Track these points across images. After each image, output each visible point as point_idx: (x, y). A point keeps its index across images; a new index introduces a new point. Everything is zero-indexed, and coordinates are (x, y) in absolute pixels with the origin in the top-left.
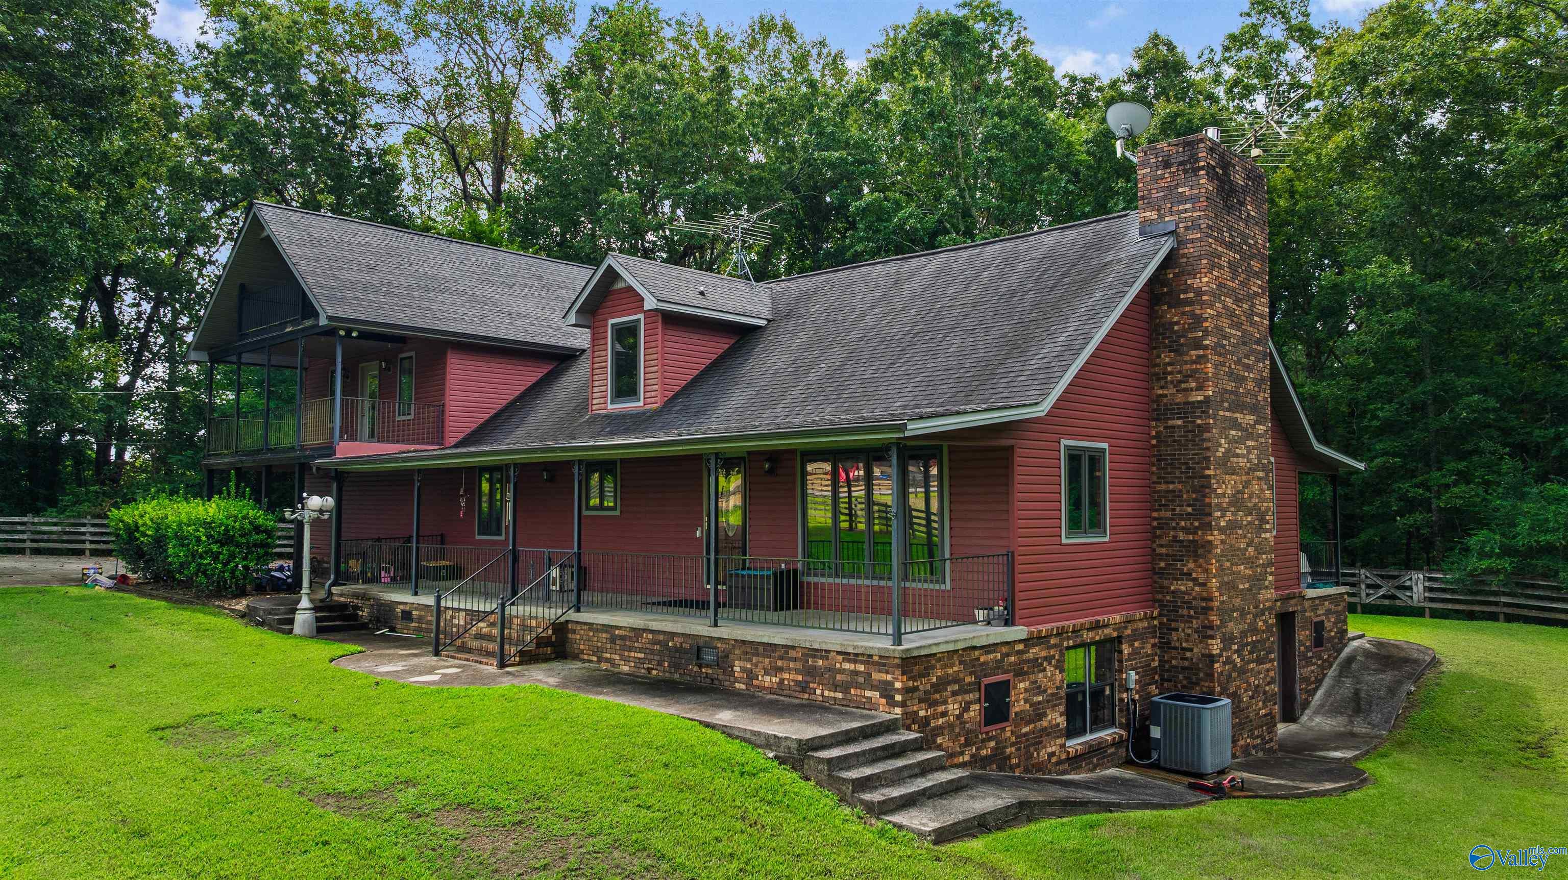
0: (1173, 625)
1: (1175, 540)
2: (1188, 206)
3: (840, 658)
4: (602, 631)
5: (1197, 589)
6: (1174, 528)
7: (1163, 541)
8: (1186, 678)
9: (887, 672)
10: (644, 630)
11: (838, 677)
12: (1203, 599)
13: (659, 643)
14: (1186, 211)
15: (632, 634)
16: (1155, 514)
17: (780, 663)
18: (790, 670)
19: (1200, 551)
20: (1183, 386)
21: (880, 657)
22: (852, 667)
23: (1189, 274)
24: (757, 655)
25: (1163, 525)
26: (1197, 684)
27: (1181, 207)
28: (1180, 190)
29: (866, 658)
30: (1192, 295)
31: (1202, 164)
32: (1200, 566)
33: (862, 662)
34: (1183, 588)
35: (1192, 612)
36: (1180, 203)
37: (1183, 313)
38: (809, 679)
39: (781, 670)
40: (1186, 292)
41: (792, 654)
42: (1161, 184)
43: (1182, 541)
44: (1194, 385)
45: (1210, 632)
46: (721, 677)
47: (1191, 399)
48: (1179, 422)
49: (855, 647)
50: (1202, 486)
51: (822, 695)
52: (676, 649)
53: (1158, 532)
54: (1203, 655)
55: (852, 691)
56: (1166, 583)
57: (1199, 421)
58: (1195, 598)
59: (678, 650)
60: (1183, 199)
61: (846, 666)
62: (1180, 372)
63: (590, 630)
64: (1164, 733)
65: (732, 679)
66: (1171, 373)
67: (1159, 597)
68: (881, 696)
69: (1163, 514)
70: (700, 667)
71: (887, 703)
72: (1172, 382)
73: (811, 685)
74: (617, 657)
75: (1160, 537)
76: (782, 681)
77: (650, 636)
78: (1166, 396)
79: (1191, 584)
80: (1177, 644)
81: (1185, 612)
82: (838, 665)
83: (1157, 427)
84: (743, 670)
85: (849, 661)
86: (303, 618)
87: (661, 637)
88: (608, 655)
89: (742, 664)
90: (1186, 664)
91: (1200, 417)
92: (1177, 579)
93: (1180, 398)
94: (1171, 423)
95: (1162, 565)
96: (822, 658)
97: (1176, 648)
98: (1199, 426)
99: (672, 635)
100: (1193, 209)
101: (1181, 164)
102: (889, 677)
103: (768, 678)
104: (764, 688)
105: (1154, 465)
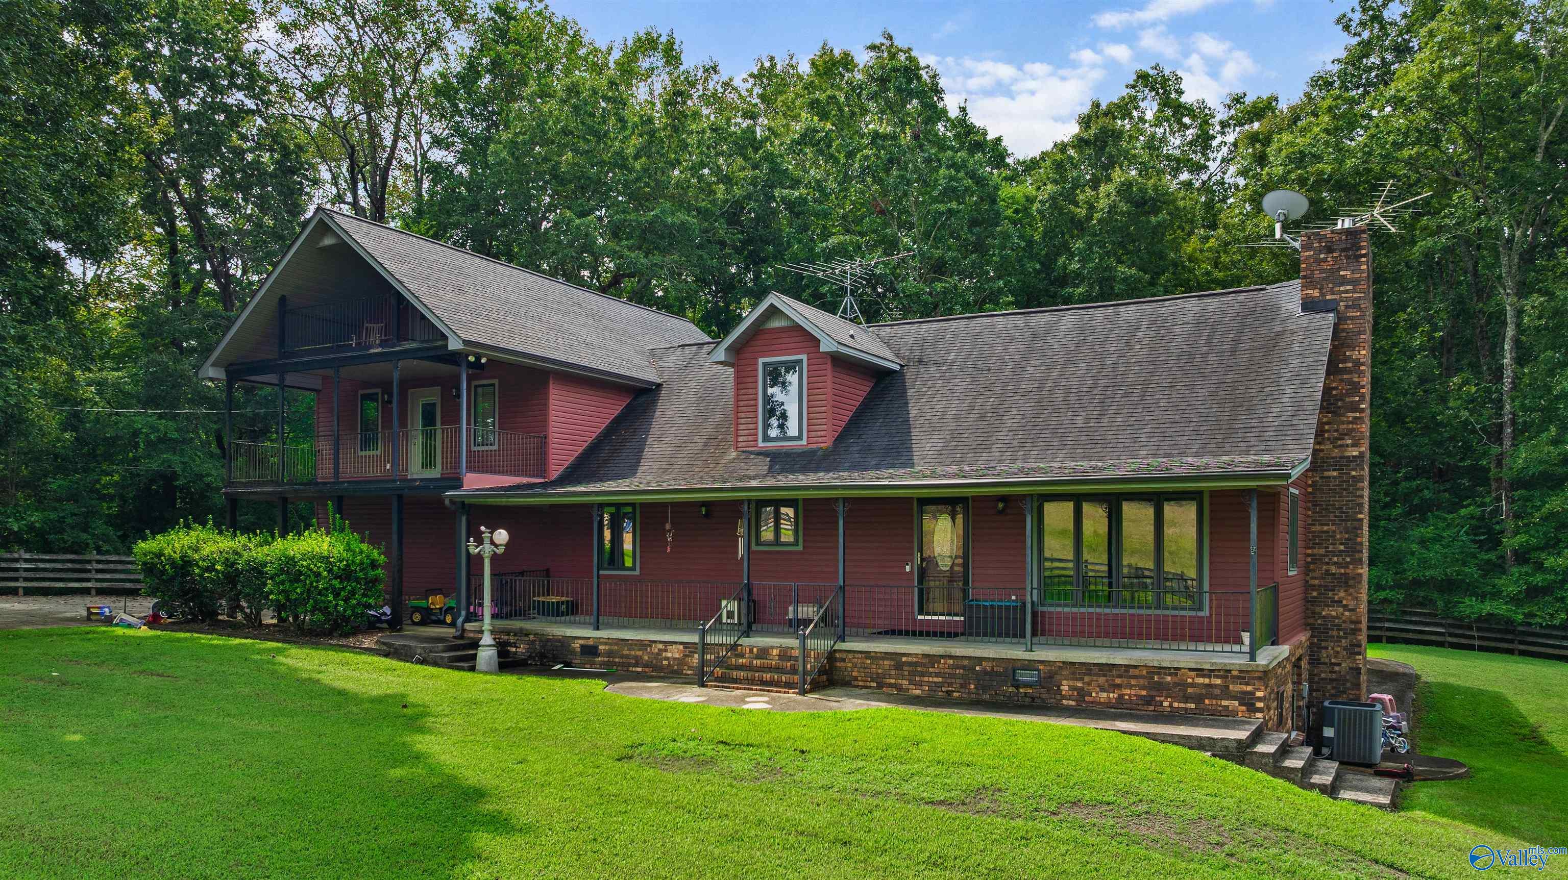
0: (1323, 644)
1: (1327, 573)
2: (1348, 288)
3: (1193, 674)
4: (883, 659)
5: (1347, 613)
6: (1327, 563)
7: (1314, 575)
8: (1333, 688)
9: (1247, 684)
10: (942, 657)
11: (1190, 690)
12: (1352, 622)
13: (963, 667)
14: (1347, 292)
15: (926, 661)
16: (1309, 551)
17: (1118, 681)
18: (1131, 687)
19: (1351, 582)
20: (1339, 442)
21: (1241, 671)
22: (1207, 681)
23: (1349, 347)
24: (1090, 675)
25: (1316, 560)
26: (1344, 692)
27: (1342, 288)
28: (1342, 273)
29: (1225, 673)
30: (1350, 365)
31: (1363, 252)
32: (1351, 595)
33: (1217, 677)
34: (1334, 613)
35: (1341, 633)
36: (1342, 284)
37: (1342, 380)
38: (1153, 693)
39: (1119, 686)
40: (1344, 362)
41: (1132, 672)
42: (1324, 266)
43: (1334, 574)
44: (1349, 442)
45: (1357, 650)
46: (1044, 696)
47: (1347, 454)
48: (1335, 474)
49: (1212, 664)
50: (1355, 528)
51: (1171, 706)
52: (985, 672)
53: (1312, 566)
54: (1350, 669)
55: (1207, 701)
56: (1318, 609)
57: (1354, 473)
58: (1344, 622)
59: (992, 674)
60: (1344, 281)
61: (1201, 680)
62: (1337, 431)
63: (867, 658)
64: (1337, 732)
65: (1058, 697)
66: (1328, 431)
67: (1311, 621)
68: (1240, 705)
69: (1316, 551)
70: (1017, 687)
71: (1248, 710)
72: (1329, 439)
73: (1158, 699)
74: (905, 682)
75: (1314, 570)
76: (1121, 696)
77: (951, 662)
78: (1322, 450)
79: (1341, 610)
80: (1327, 660)
81: (1335, 633)
82: (1190, 680)
83: (1313, 476)
84: (1073, 688)
85: (1204, 676)
86: (486, 654)
87: (966, 662)
88: (893, 681)
89: (1071, 683)
90: (1334, 676)
91: (1355, 470)
92: (1328, 606)
93: (1336, 452)
94: (1326, 474)
95: (1315, 594)
96: (1170, 674)
97: (1325, 664)
98: (1354, 477)
99: (980, 660)
100: (1354, 291)
101: (1343, 250)
102: (1249, 688)
103: (1104, 695)
104: (1100, 703)
105: (1309, 509)
